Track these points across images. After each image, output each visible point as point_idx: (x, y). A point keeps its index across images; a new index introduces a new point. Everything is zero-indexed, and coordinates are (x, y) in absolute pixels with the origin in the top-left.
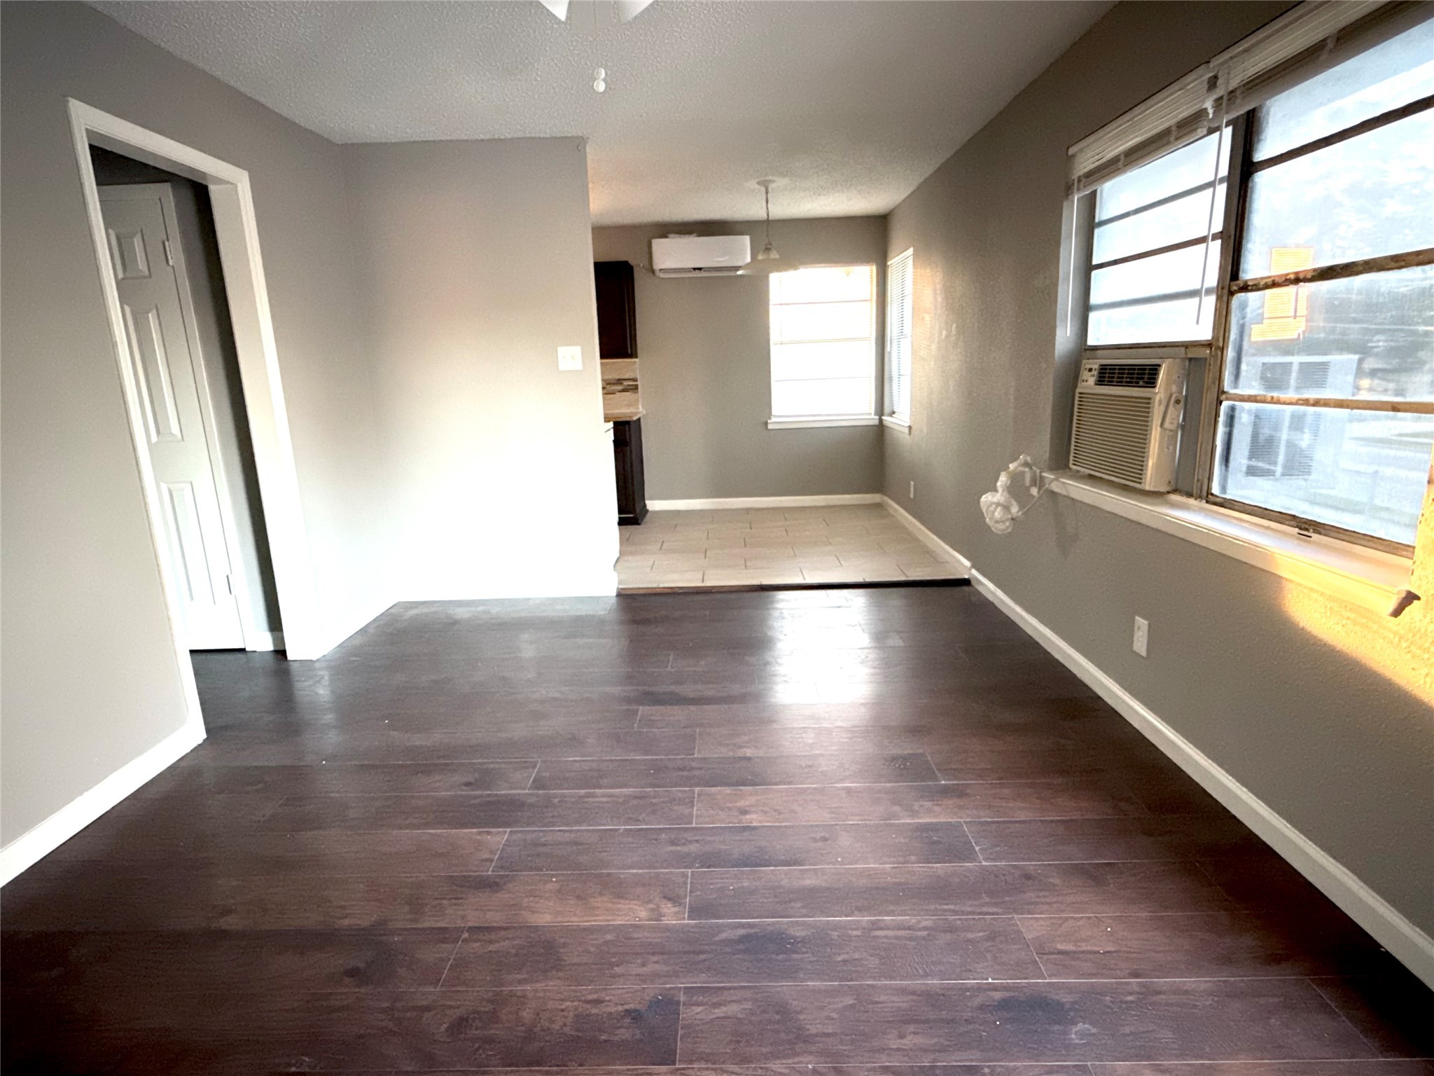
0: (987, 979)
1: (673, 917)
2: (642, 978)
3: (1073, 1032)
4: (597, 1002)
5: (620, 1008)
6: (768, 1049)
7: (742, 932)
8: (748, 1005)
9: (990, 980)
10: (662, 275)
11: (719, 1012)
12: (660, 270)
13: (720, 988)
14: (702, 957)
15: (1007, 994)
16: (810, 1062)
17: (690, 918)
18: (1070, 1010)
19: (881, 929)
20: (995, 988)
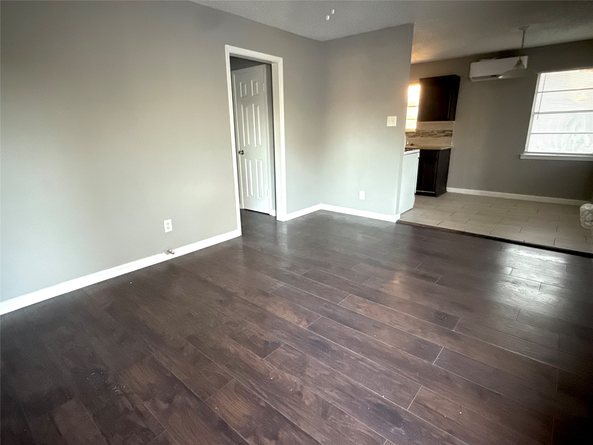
0: (382, 396)
1: (303, 326)
2: (278, 336)
3: (395, 428)
4: (262, 335)
5: (265, 339)
6: (290, 370)
7: (317, 339)
8: (297, 357)
9: (383, 397)
10: (473, 80)
11: (287, 354)
12: (473, 78)
13: (294, 349)
14: (299, 339)
15: (384, 404)
16: (296, 380)
17: (307, 328)
18: (403, 423)
19: (363, 361)
20: (382, 399)
